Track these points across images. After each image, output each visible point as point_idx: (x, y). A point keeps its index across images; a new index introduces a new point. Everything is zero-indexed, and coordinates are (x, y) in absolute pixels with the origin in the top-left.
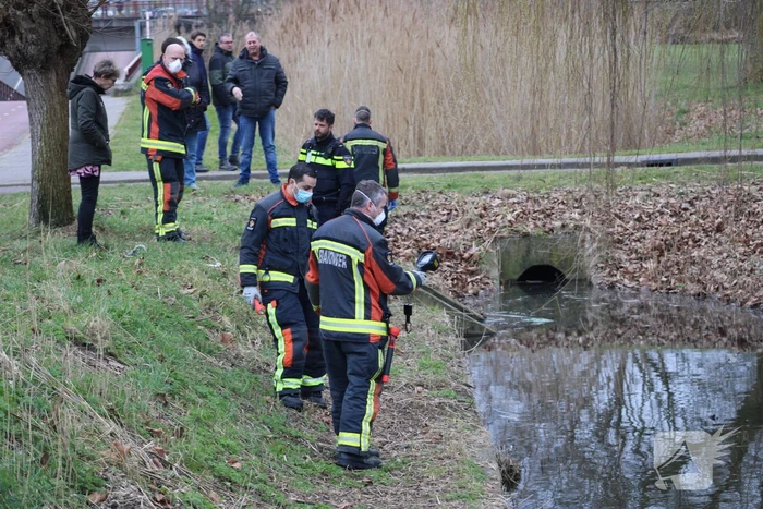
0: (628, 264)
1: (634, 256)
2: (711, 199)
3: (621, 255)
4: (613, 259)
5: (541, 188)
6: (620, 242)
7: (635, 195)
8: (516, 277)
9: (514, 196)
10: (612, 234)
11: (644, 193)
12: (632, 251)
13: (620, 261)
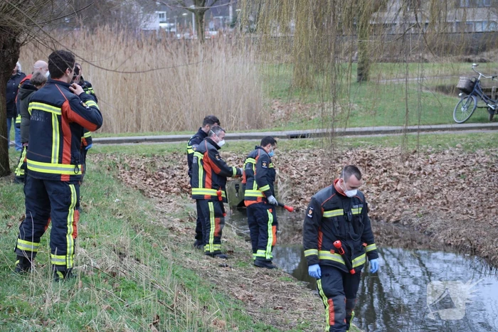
0: (305, 197)
1: (308, 192)
2: (348, 157)
3: (300, 191)
4: (296, 193)
5: (243, 151)
6: (299, 183)
7: (302, 155)
8: (236, 204)
9: (230, 156)
10: (294, 178)
11: (307, 154)
12: (307, 189)
13: (300, 195)
